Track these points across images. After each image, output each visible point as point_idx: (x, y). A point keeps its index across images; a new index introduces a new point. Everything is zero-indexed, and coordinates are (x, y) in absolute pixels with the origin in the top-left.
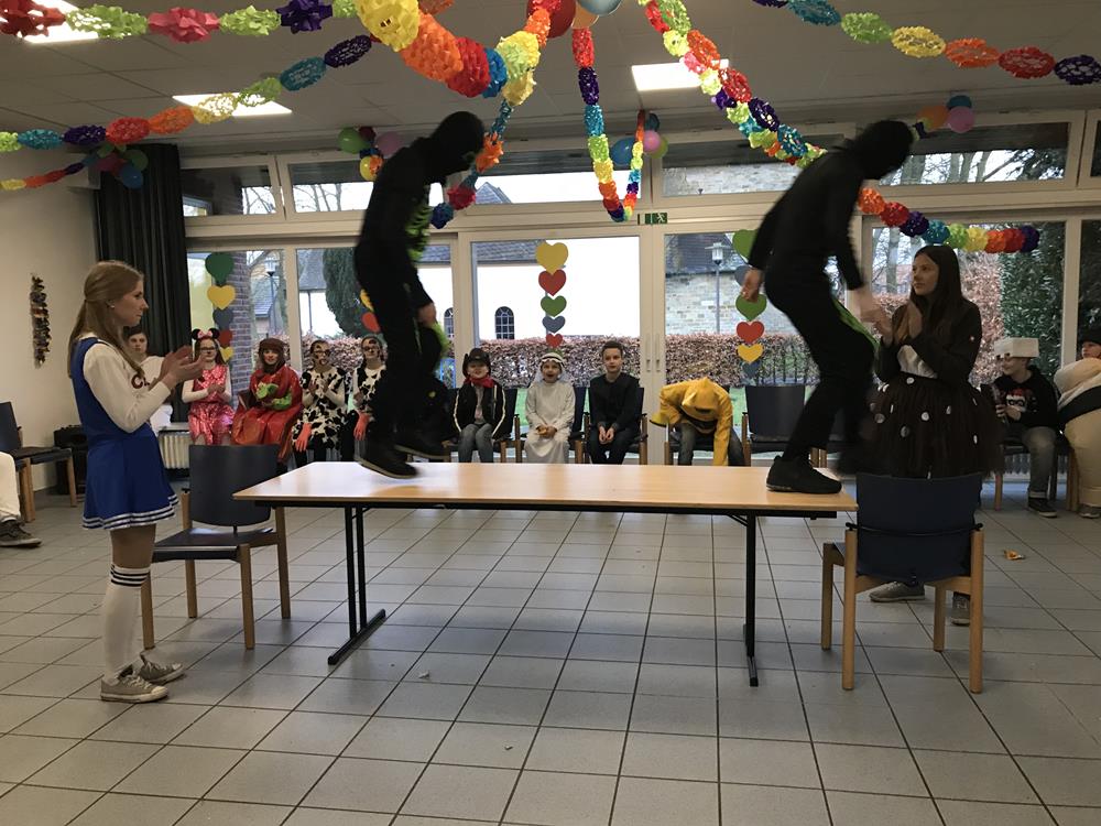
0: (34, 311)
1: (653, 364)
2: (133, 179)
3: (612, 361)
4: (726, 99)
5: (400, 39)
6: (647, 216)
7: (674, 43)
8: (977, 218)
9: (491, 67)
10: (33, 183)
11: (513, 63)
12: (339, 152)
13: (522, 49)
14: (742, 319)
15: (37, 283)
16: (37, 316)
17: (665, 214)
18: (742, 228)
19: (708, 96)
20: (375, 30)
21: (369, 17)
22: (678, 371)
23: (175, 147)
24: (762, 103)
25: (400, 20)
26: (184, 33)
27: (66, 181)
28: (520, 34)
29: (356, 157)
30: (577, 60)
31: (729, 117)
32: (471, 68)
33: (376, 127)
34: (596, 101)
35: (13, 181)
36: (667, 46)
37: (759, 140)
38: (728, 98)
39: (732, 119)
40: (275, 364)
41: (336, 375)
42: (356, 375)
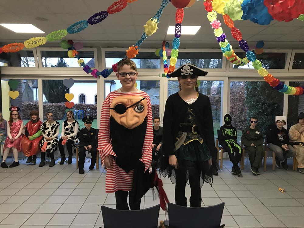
3: (157, 123)
7: (211, 16)
12: (60, 48)
19: (216, 37)
24: (244, 41)
29: (67, 50)
31: (220, 45)
33: (74, 40)
34: (179, 37)
36: (208, 18)
37: (227, 54)
38: (223, 38)
39: (222, 46)
40: (36, 120)
41: (56, 124)
42: (63, 124)
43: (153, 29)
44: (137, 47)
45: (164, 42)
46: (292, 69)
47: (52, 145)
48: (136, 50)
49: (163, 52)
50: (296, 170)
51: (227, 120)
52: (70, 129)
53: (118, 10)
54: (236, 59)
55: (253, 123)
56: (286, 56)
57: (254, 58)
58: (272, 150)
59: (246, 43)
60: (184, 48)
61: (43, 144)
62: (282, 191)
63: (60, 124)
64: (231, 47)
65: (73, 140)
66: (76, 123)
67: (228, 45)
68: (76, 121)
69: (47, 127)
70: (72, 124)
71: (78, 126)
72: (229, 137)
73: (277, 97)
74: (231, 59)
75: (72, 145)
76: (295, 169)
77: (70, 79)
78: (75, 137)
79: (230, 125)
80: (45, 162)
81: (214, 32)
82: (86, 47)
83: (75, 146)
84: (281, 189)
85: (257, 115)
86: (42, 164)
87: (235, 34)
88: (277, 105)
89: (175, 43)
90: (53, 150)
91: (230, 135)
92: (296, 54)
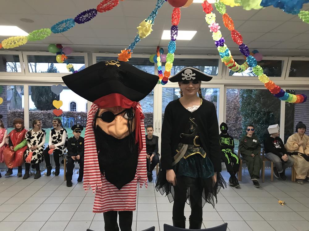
1: (157, 130)
3: (150, 132)
7: (209, 19)
12: (48, 52)
24: (244, 45)
29: (55, 54)
31: (218, 50)
33: (63, 44)
37: (226, 60)
38: (222, 42)
39: (220, 51)
40: (20, 128)
41: (42, 133)
42: (51, 132)
43: (147, 31)
44: (130, 50)
45: (158, 47)
46: (289, 76)
47: (38, 155)
48: (129, 53)
49: (157, 58)
50: (295, 180)
51: (223, 129)
52: (57, 138)
53: (109, 8)
54: (234, 66)
55: (249, 131)
56: (282, 63)
57: (255, 64)
58: (270, 160)
59: (247, 47)
60: (179, 55)
61: (27, 155)
62: (282, 203)
63: (46, 133)
64: (229, 52)
65: (61, 150)
66: (64, 131)
67: (227, 50)
68: (64, 129)
69: (32, 136)
70: (60, 132)
71: (66, 134)
72: (226, 146)
73: (272, 106)
74: (230, 65)
75: (60, 155)
76: (293, 180)
77: (59, 85)
78: (63, 147)
79: (226, 134)
80: (30, 173)
81: (212, 36)
82: (76, 51)
83: (63, 156)
84: (281, 201)
85: (253, 123)
86: (27, 176)
87: (236, 37)
88: (272, 113)
89: (171, 47)
90: (39, 160)
91: (227, 144)
92: (292, 61)
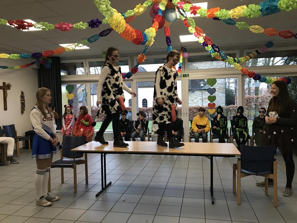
0: (21, 100)
1: (185, 114)
2: (48, 66)
4: (205, 44)
5: (120, 31)
6: (183, 75)
7: (191, 30)
8: (273, 75)
9: (143, 37)
10: (22, 67)
11: (149, 36)
12: (102, 59)
13: (151, 32)
14: (209, 102)
15: (22, 93)
16: (22, 102)
17: (188, 74)
18: (209, 78)
19: (200, 44)
20: (114, 28)
21: (113, 25)
22: (192, 116)
23: (59, 57)
24: (215, 45)
25: (120, 26)
26: (64, 29)
27: (31, 67)
28: (151, 28)
30: (166, 35)
31: (206, 49)
32: (138, 37)
34: (170, 45)
35: (17, 66)
36: (189, 30)
37: (214, 55)
45: (182, 48)
48: (143, 56)
55: (261, 113)
57: (225, 57)
